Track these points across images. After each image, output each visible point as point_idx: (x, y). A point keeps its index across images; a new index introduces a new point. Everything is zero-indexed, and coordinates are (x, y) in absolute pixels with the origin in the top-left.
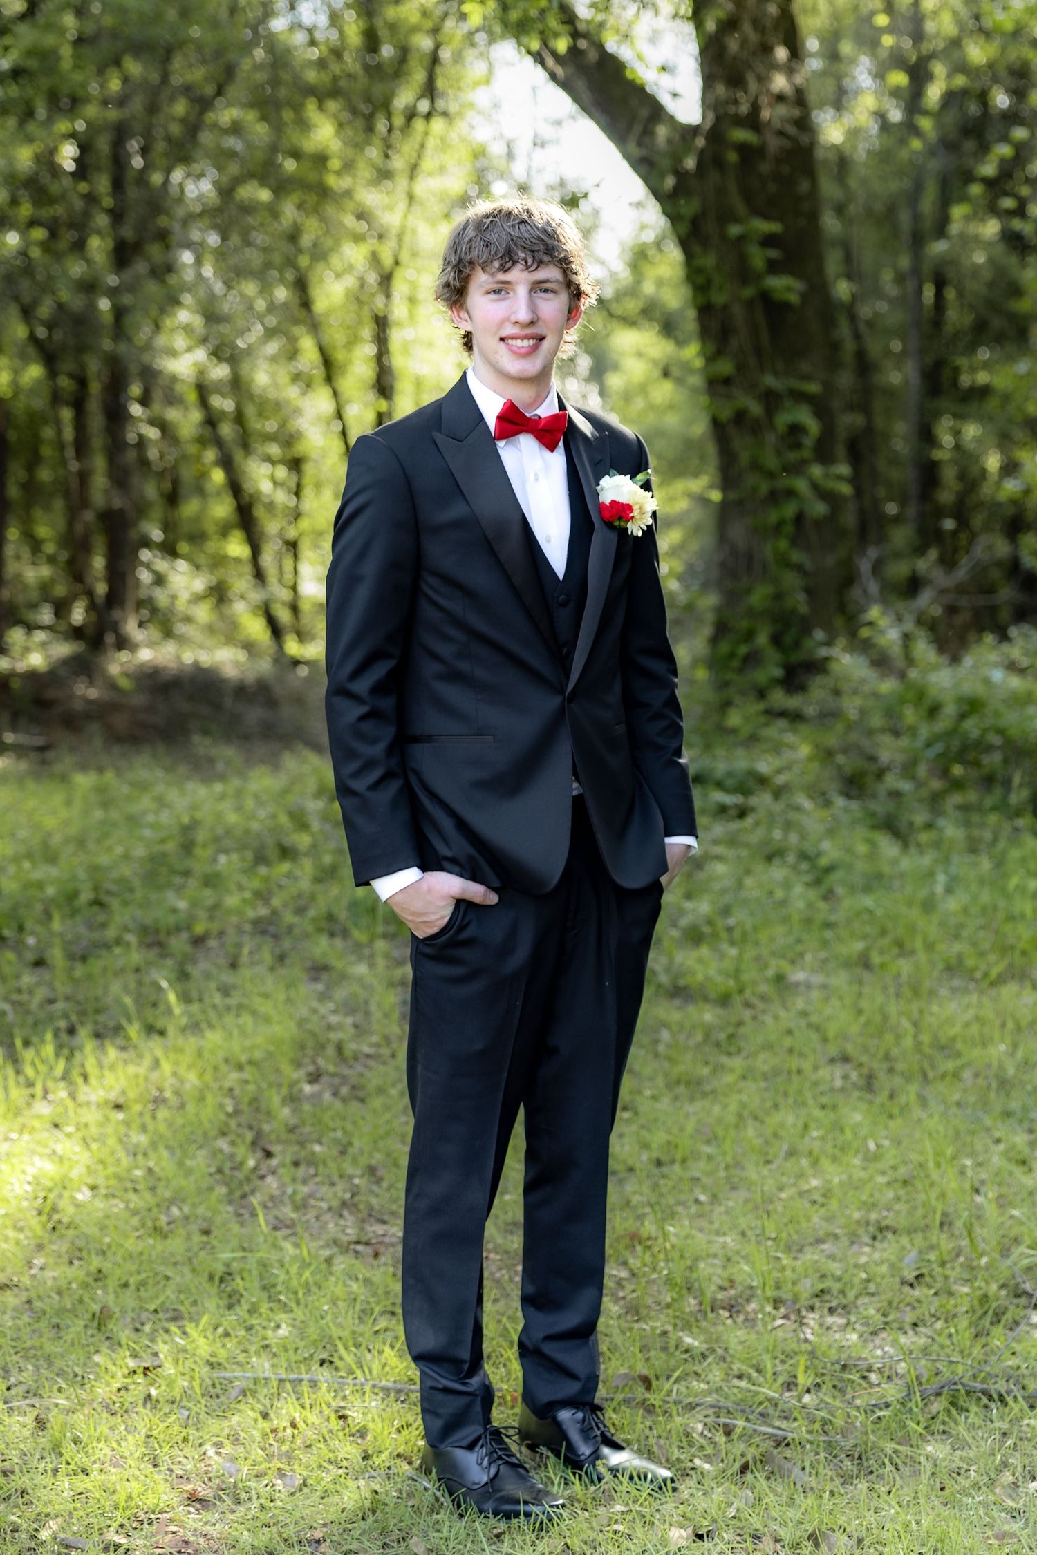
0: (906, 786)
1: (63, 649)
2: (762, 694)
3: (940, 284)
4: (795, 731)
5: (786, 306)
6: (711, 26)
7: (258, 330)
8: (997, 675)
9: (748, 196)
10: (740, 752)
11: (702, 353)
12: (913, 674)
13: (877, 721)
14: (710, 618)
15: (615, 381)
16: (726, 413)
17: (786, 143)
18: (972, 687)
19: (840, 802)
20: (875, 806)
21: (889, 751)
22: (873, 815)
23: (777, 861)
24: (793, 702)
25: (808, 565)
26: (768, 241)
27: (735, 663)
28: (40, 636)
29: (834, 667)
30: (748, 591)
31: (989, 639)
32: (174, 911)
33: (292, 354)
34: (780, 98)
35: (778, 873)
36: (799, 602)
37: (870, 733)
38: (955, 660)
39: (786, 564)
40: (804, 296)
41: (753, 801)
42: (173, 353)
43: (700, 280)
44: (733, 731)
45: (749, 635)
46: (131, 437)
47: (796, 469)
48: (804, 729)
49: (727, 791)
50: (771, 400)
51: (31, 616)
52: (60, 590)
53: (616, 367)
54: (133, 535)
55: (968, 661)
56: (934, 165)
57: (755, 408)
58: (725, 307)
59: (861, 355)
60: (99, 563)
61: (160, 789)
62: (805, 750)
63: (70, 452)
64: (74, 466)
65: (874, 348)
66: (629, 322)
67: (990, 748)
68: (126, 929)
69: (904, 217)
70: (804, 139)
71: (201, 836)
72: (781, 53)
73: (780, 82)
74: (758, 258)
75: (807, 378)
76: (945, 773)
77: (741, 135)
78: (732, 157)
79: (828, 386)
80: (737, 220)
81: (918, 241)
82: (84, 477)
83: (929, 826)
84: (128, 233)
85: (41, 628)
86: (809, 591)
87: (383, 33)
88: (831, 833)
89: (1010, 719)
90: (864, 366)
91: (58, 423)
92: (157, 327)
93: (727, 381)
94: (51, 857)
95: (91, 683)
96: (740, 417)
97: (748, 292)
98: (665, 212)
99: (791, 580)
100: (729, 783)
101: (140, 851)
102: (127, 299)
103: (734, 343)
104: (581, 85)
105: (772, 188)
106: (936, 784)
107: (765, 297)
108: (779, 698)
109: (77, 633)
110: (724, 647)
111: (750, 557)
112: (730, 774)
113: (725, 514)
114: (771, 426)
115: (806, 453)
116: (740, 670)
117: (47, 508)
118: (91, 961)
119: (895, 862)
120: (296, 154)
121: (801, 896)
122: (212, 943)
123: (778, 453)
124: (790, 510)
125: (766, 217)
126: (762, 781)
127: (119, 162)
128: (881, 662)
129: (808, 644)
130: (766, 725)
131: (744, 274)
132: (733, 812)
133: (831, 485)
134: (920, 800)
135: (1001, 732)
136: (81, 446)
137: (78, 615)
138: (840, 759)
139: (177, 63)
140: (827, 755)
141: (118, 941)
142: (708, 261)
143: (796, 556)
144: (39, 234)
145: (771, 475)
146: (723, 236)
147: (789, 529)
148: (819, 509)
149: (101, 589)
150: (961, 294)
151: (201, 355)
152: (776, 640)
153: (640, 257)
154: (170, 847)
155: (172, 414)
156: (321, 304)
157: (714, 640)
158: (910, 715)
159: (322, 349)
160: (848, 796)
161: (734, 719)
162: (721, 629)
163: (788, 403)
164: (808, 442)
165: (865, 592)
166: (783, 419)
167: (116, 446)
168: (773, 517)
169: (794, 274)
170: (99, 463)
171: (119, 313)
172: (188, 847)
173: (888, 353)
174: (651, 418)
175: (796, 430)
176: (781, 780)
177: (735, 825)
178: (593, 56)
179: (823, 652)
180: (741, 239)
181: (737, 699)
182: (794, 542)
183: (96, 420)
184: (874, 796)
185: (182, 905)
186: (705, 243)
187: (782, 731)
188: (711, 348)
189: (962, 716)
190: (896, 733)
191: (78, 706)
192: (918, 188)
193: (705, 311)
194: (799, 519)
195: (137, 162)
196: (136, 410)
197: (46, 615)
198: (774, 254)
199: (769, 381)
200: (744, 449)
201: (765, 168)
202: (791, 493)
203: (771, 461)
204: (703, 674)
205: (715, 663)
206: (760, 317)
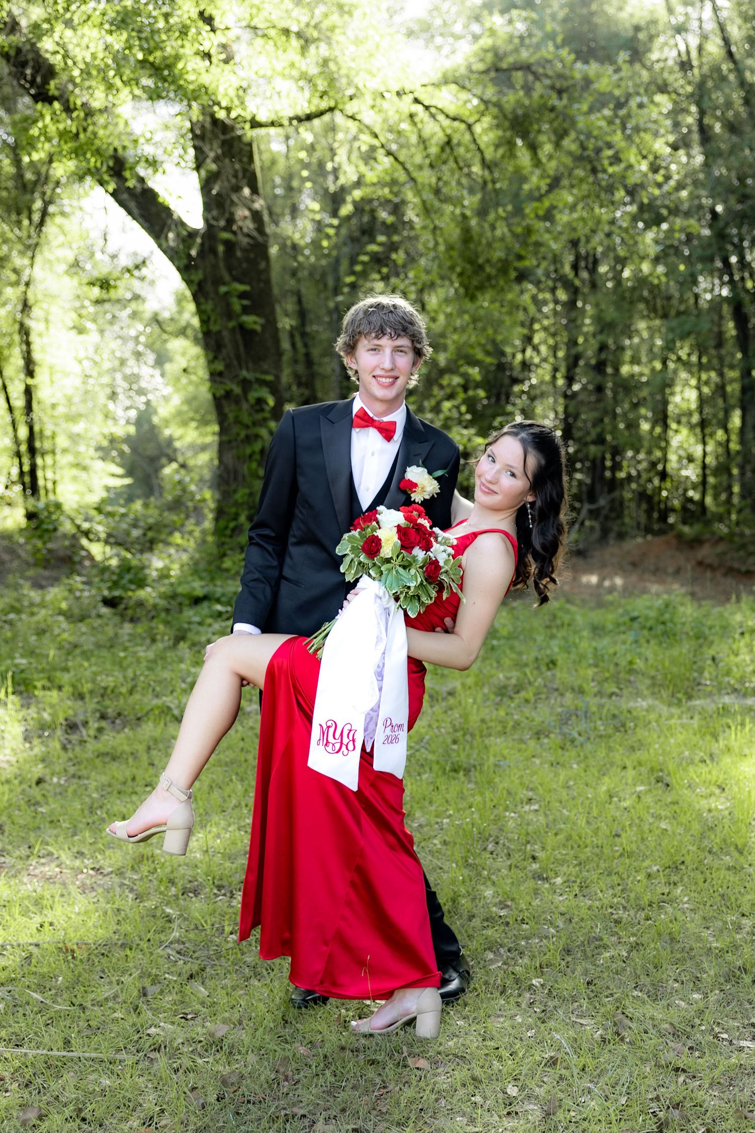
5: (253, 332)
9: (230, 269)
10: (230, 582)
11: (206, 355)
14: (214, 507)
16: (220, 392)
17: (252, 241)
26: (243, 295)
27: (228, 532)
30: (235, 491)
39: (255, 476)
40: (263, 326)
43: (203, 316)
44: (227, 570)
45: (236, 517)
47: (262, 423)
50: (246, 385)
57: (237, 390)
58: (219, 332)
70: (260, 239)
72: (247, 191)
74: (237, 305)
75: (266, 372)
77: (227, 235)
78: (221, 248)
79: (277, 377)
80: (224, 284)
93: (220, 374)
96: (228, 394)
97: (232, 324)
98: (183, 279)
103: (224, 351)
105: (245, 265)
107: (242, 327)
110: (222, 523)
111: (236, 472)
112: (223, 595)
113: (223, 447)
114: (247, 400)
115: (267, 415)
116: (231, 537)
123: (250, 415)
124: (257, 447)
125: (241, 282)
131: (229, 314)
142: (208, 306)
145: (247, 427)
146: (217, 292)
147: (258, 457)
157: (217, 519)
161: (227, 563)
162: (220, 513)
163: (256, 386)
164: (268, 408)
166: (253, 395)
168: (248, 451)
169: (257, 315)
175: (260, 401)
180: (227, 294)
181: (229, 552)
182: (259, 464)
186: (206, 296)
188: (211, 355)
194: (262, 451)
198: (246, 302)
199: (244, 373)
200: (230, 410)
201: (239, 254)
202: (257, 436)
203: (246, 419)
204: (210, 539)
205: (218, 532)
206: (239, 337)
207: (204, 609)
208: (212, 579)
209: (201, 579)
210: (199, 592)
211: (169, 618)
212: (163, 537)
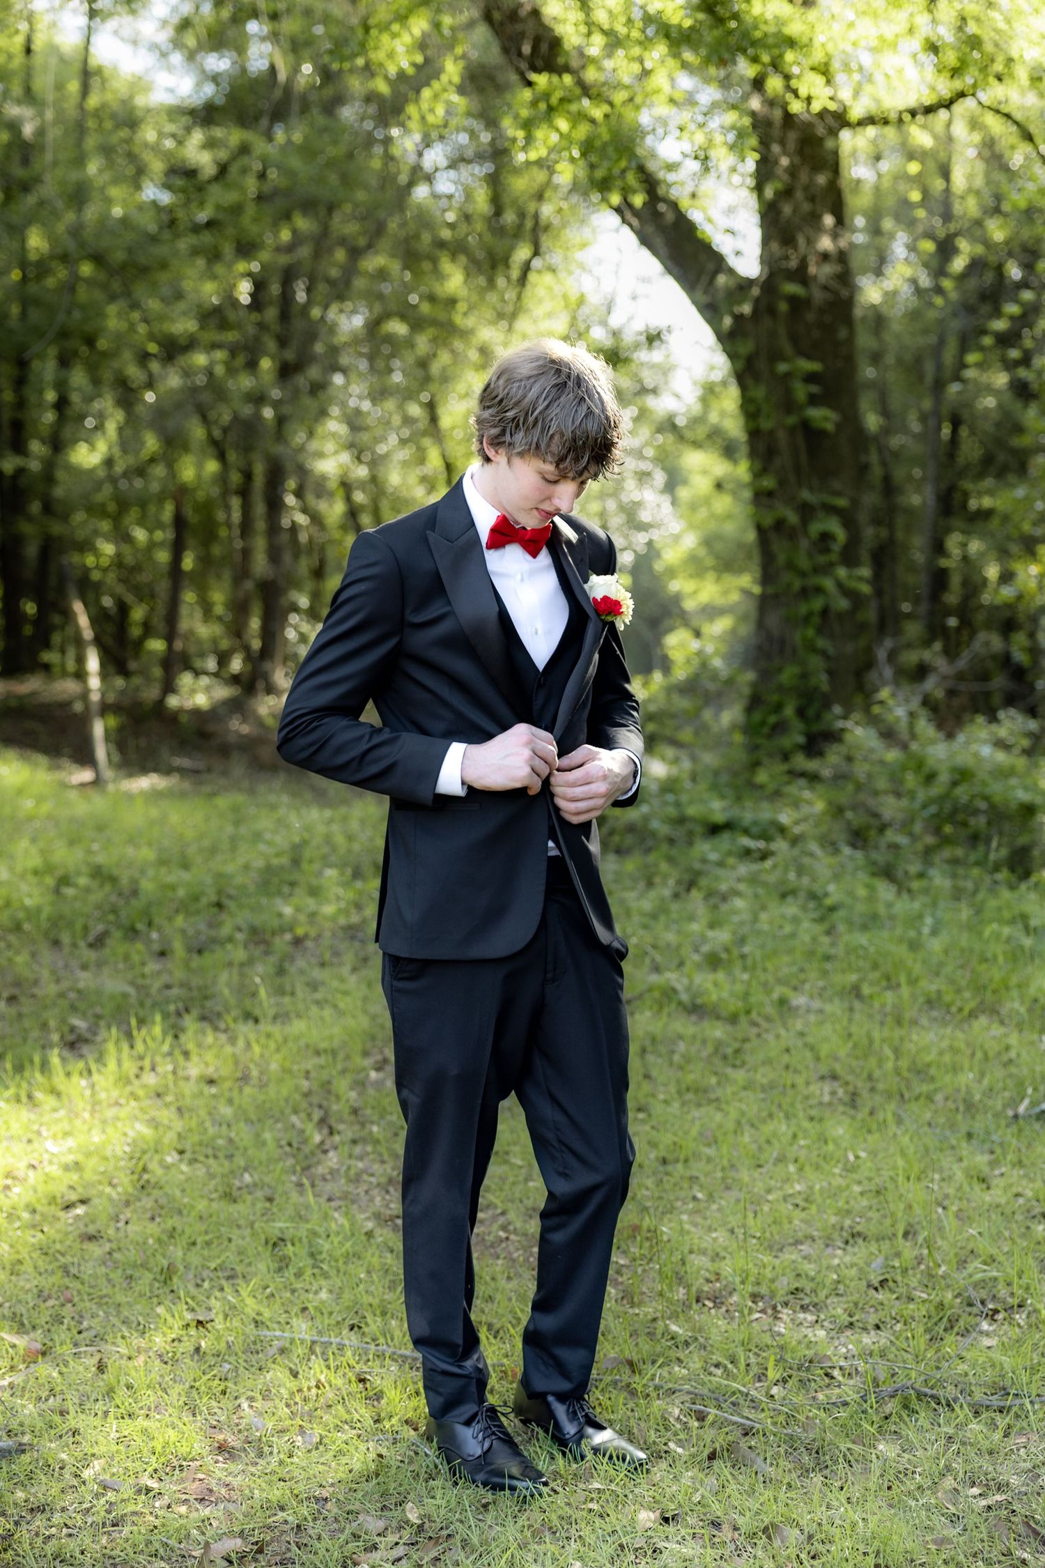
0: (902, 840)
1: (223, 692)
2: (786, 757)
3: (956, 423)
4: (812, 789)
5: (822, 433)
6: (769, 193)
7: (393, 439)
8: (986, 751)
9: (794, 339)
10: (765, 805)
11: (751, 469)
12: (914, 746)
13: (882, 783)
14: (747, 691)
15: (683, 493)
16: (768, 521)
17: (828, 295)
18: (964, 759)
19: (847, 850)
20: (875, 856)
21: (890, 808)
22: (874, 863)
23: (790, 899)
24: (812, 765)
25: (831, 651)
26: (810, 378)
27: (766, 730)
28: (205, 681)
29: (848, 737)
30: (780, 670)
31: (980, 719)
32: (280, 915)
33: (421, 459)
34: (825, 257)
35: (791, 909)
36: (822, 681)
37: (876, 793)
38: (950, 736)
39: (813, 649)
40: (839, 426)
41: (774, 846)
42: (320, 455)
43: (752, 408)
44: (761, 787)
45: (778, 708)
46: (285, 523)
47: (826, 569)
48: (820, 788)
49: (755, 837)
50: (807, 512)
51: (198, 664)
52: (225, 644)
53: (685, 482)
54: (283, 602)
55: (961, 738)
56: (956, 325)
57: (793, 518)
58: (771, 432)
59: (887, 479)
60: (255, 624)
61: (282, 812)
62: (820, 806)
63: (237, 532)
64: (239, 544)
65: (899, 474)
66: (697, 445)
67: (976, 812)
68: (240, 929)
69: (929, 368)
70: (844, 293)
71: (307, 853)
72: (829, 220)
73: (825, 243)
74: (801, 392)
75: (838, 494)
76: (937, 831)
77: (791, 288)
78: (783, 307)
79: (855, 502)
80: (784, 359)
81: (939, 386)
82: (246, 553)
83: (921, 875)
84: (290, 355)
85: (206, 673)
86: (830, 673)
87: (506, 200)
88: (837, 877)
89: (996, 789)
90: (889, 488)
91: (228, 508)
92: (311, 434)
93: (770, 494)
94: (186, 866)
95: (244, 721)
96: (779, 525)
97: (791, 420)
98: (725, 351)
99: (816, 662)
100: (755, 830)
101: (259, 863)
102: (287, 409)
103: (778, 462)
104: (659, 241)
105: (816, 334)
106: (930, 840)
107: (806, 427)
108: (801, 762)
109: (235, 679)
110: (757, 716)
111: (782, 642)
112: (755, 823)
113: (765, 603)
114: (806, 533)
115: (834, 557)
116: (770, 736)
117: (219, 577)
118: (206, 954)
119: (889, 905)
120: (432, 298)
121: (808, 929)
122: (309, 944)
123: (810, 556)
124: (817, 604)
125: (809, 357)
126: (782, 830)
127: (286, 297)
128: (888, 735)
129: (828, 716)
130: (789, 783)
131: (789, 405)
132: (756, 855)
133: (854, 584)
134: (915, 853)
135: (986, 798)
136: (246, 527)
137: (236, 665)
138: (849, 815)
139: (337, 218)
140: (837, 811)
141: (230, 939)
142: (759, 393)
143: (821, 643)
144: (220, 355)
145: (803, 574)
146: (773, 372)
147: (816, 620)
148: (843, 604)
149: (256, 644)
150: (973, 432)
151: (345, 457)
152: (801, 712)
153: (709, 392)
154: (284, 860)
155: (322, 506)
156: (446, 421)
157: (749, 710)
158: (911, 780)
159: (444, 457)
160: (854, 846)
161: (762, 777)
162: (754, 702)
163: (820, 514)
164: (836, 548)
165: (881, 675)
166: (816, 528)
167: (273, 529)
168: (803, 609)
169: (830, 407)
170: (260, 545)
171: (281, 421)
172: (296, 862)
173: (910, 478)
174: (712, 525)
175: (826, 537)
176: (797, 830)
177: (755, 867)
178: (670, 217)
179: (840, 724)
180: (788, 375)
181: (766, 760)
182: (820, 631)
183: (260, 509)
184: (876, 847)
185: (288, 910)
186: (757, 377)
187: (801, 789)
188: (758, 466)
189: (955, 784)
190: (898, 795)
191: (232, 739)
192: (942, 342)
193: (754, 434)
194: (825, 612)
195: (301, 296)
196: (290, 500)
197: (211, 664)
198: (814, 389)
199: (806, 495)
200: (781, 551)
201: (810, 317)
202: (819, 590)
203: (804, 562)
204: (738, 738)
205: (749, 729)
206: (801, 441)
207: (725, 840)
208: (739, 799)
209: (723, 797)
210: (719, 817)
211: (674, 852)
212: (668, 732)
